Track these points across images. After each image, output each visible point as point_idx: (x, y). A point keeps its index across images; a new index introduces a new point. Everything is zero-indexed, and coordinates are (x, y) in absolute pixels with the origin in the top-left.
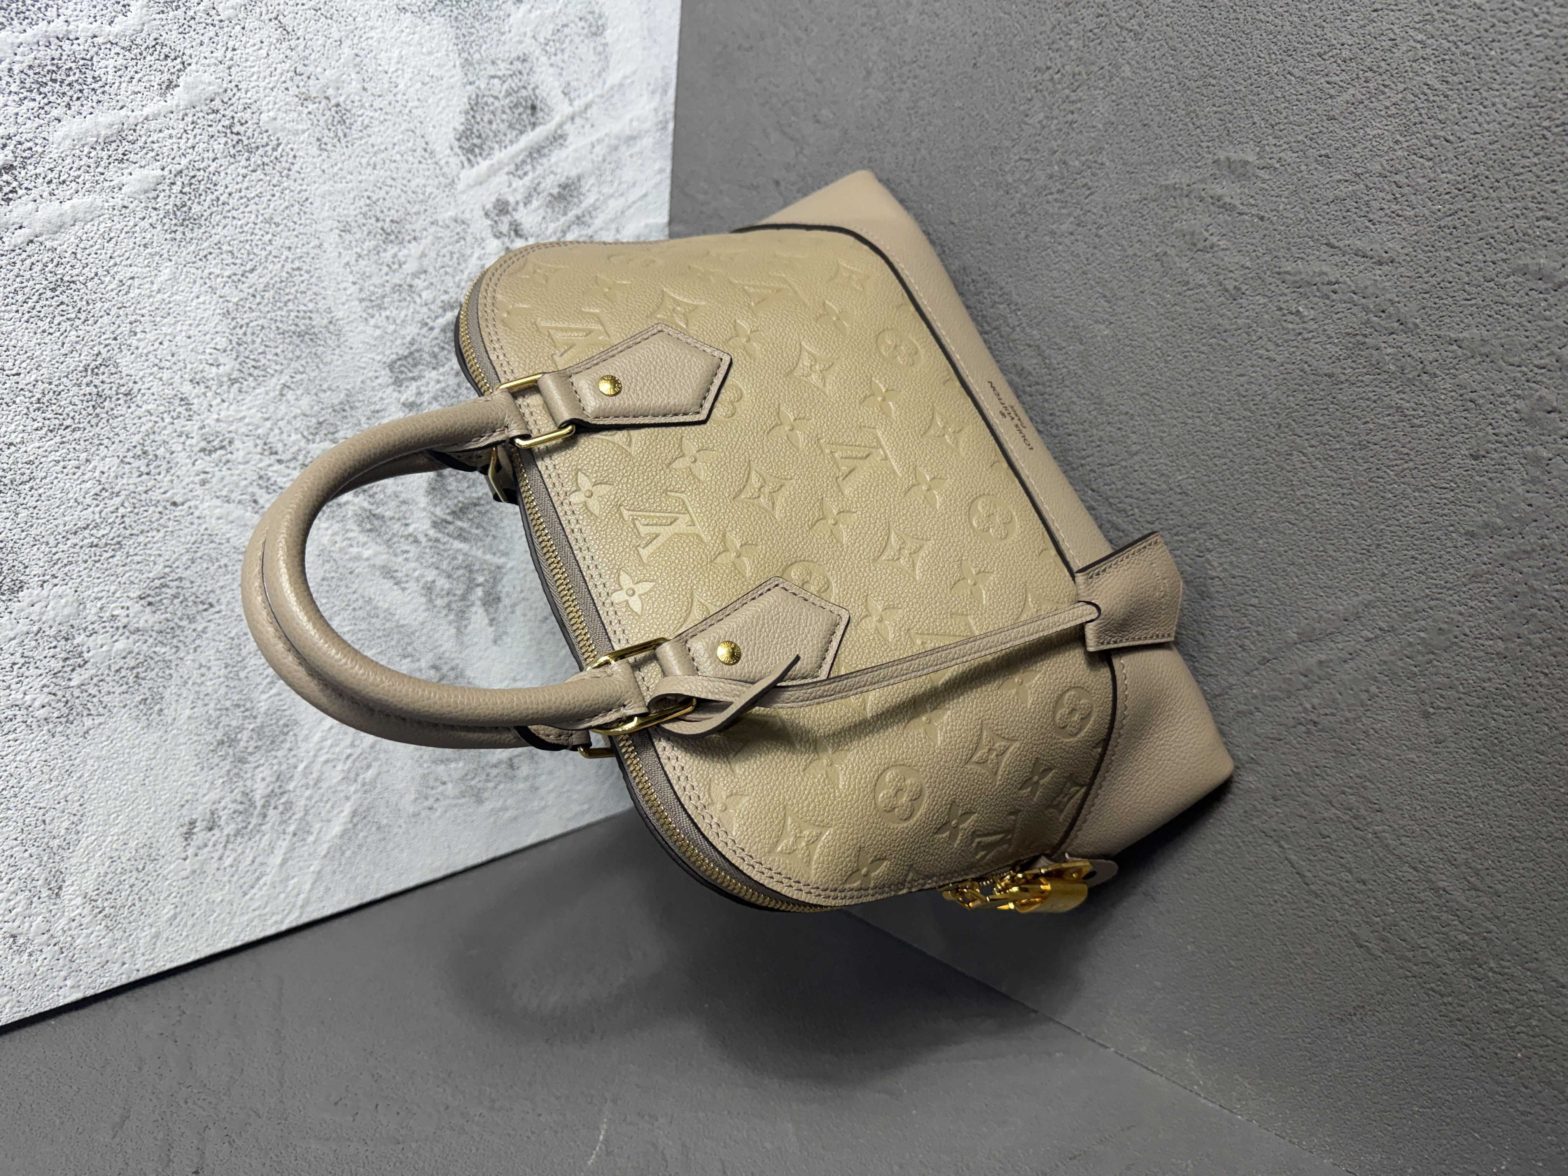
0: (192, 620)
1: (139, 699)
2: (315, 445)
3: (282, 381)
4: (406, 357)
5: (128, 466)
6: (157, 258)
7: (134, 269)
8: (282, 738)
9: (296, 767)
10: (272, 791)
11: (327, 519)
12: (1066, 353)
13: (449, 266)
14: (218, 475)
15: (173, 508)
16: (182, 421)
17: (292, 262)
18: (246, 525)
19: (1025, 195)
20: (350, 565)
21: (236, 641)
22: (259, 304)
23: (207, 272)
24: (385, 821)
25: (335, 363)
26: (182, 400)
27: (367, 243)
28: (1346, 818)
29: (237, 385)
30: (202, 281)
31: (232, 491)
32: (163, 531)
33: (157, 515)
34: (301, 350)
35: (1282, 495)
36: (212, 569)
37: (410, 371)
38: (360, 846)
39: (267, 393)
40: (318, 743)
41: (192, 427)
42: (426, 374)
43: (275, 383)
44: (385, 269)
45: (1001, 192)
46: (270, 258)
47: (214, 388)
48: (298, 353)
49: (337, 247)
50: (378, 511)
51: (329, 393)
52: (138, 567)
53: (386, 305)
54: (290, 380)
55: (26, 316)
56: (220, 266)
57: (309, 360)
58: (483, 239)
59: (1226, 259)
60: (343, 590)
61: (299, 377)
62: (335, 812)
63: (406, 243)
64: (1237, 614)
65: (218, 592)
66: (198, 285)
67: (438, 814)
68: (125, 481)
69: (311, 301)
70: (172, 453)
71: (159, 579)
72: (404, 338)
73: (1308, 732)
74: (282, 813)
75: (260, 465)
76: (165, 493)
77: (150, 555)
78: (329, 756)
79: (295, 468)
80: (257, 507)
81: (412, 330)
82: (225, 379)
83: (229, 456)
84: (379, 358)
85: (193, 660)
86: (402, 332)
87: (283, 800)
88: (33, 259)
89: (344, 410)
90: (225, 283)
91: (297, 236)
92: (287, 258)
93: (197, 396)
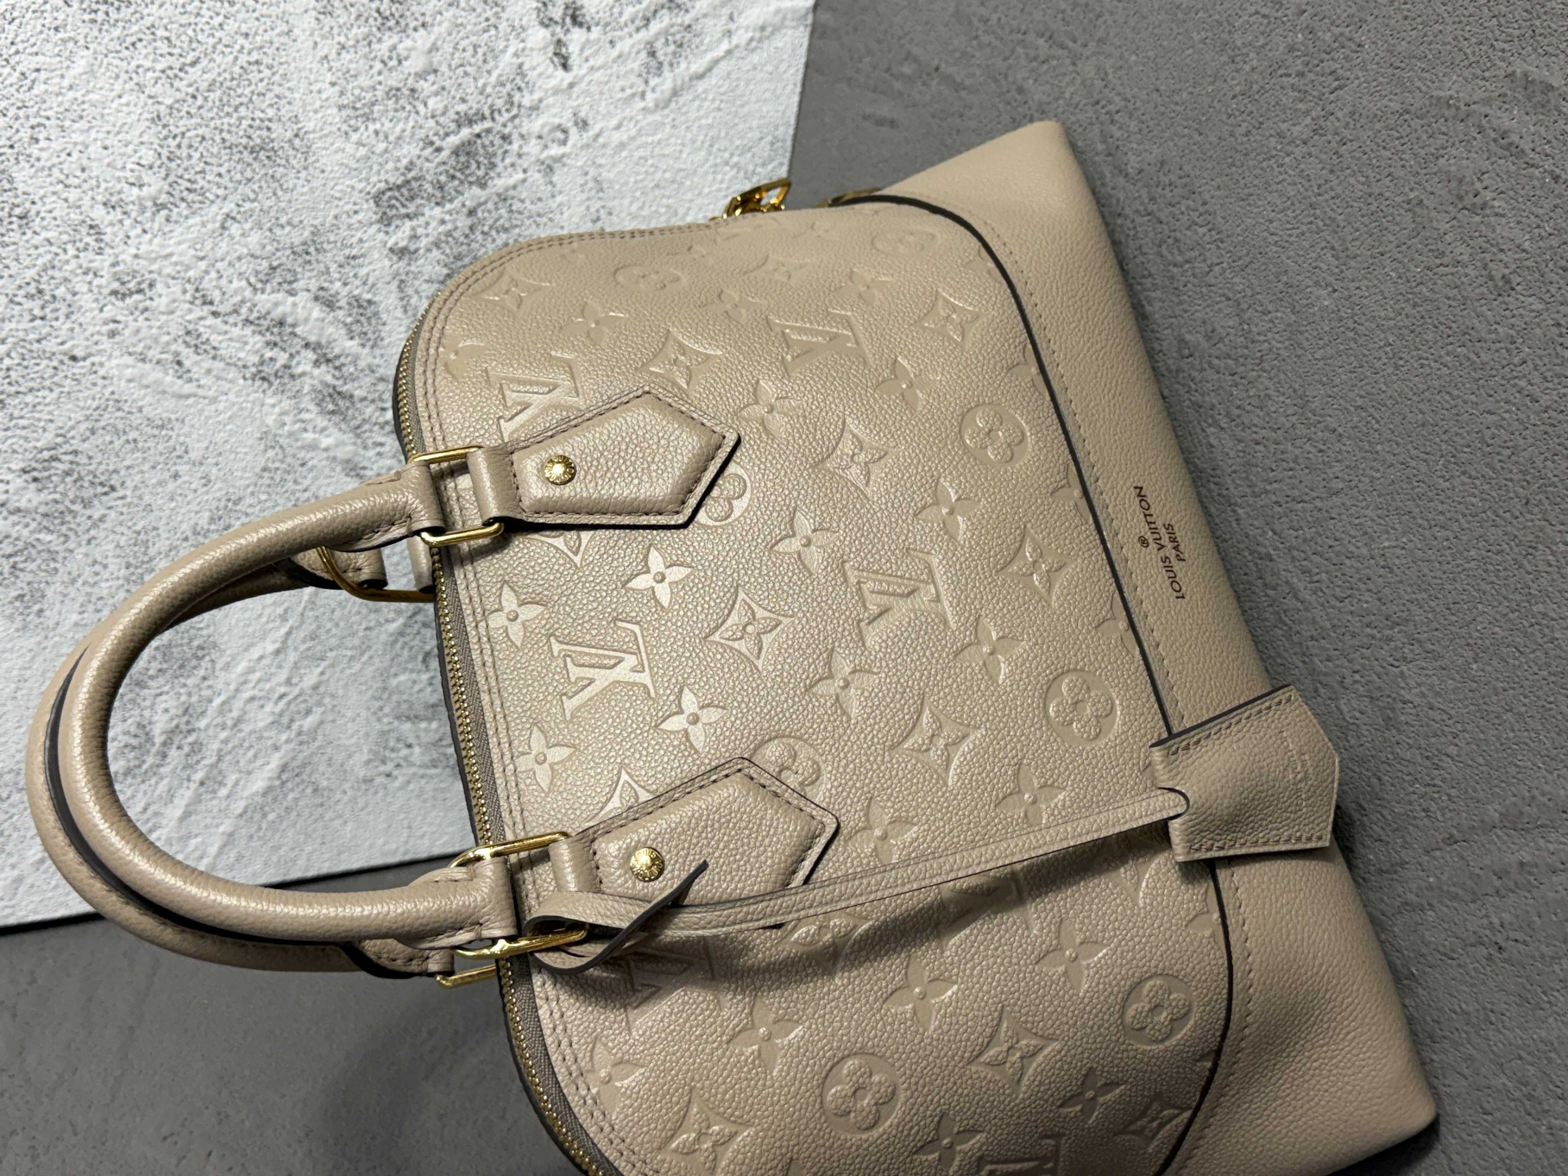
0: (87, 504)
1: (16, 593)
2: (264, 296)
3: (225, 210)
4: (399, 187)
5: (18, 308)
6: (71, 45)
7: (40, 58)
8: (194, 662)
9: (210, 701)
10: (177, 727)
11: (274, 394)
12: (1271, 321)
13: (470, 65)
14: (133, 325)
15: (71, 363)
16: (90, 255)
17: (249, 53)
18: (164, 392)
19: (1253, 69)
20: (302, 454)
21: (142, 537)
22: (200, 108)
23: (134, 64)
24: (325, 783)
25: (299, 189)
26: (91, 227)
27: (355, 30)
28: (1517, 1094)
29: (164, 213)
30: (126, 76)
31: (150, 348)
32: (57, 390)
33: (51, 371)
34: (254, 171)
35: (1514, 604)
36: (117, 444)
37: (404, 206)
38: (288, 809)
39: (203, 225)
40: (242, 675)
41: (102, 263)
42: (426, 211)
43: (215, 212)
44: (378, 66)
45: (1224, 58)
46: (220, 47)
47: (134, 214)
48: (249, 174)
49: (312, 35)
50: (344, 389)
51: (288, 229)
52: (23, 433)
53: (376, 115)
54: (236, 209)
56: (151, 57)
57: (263, 183)
58: (523, 28)
59: (1499, 230)
60: (290, 485)
61: (248, 205)
62: (259, 762)
63: (410, 31)
64: (1428, 763)
65: (123, 473)
66: (121, 81)
67: (397, 784)
68: (13, 325)
69: (271, 105)
70: (75, 294)
71: (49, 449)
72: (398, 160)
73: (1490, 958)
74: (188, 755)
75: (188, 317)
76: (62, 343)
77: (39, 420)
78: (256, 692)
79: (235, 325)
80: (181, 371)
81: (410, 151)
82: (149, 204)
83: (148, 303)
84: (363, 184)
85: (86, 555)
86: (396, 153)
87: (190, 739)
89: (307, 253)
90: (157, 80)
91: (258, 19)
92: (242, 47)
93: (112, 224)
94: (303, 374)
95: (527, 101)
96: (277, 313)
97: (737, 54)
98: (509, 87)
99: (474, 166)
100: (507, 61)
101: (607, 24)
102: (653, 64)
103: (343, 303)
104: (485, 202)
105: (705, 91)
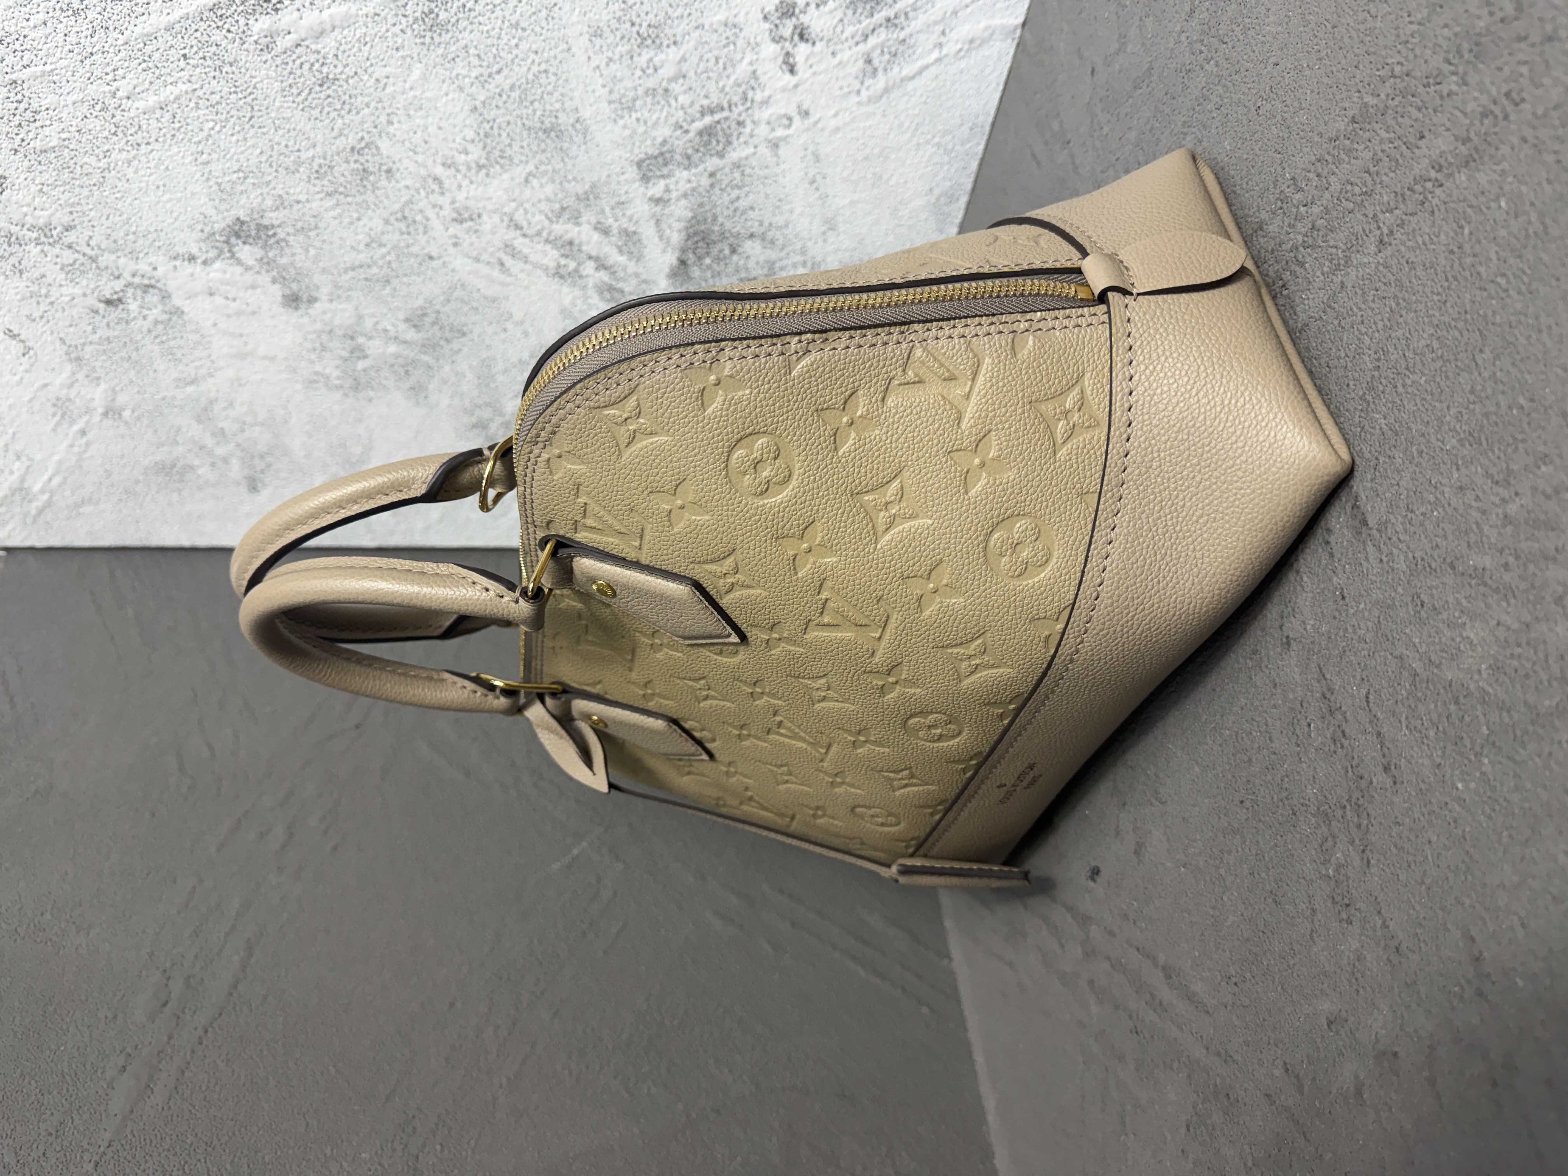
2: (558, 226)
3: (527, 171)
4: (656, 157)
6: (408, 60)
7: (388, 68)
13: (712, 71)
14: (468, 240)
15: (430, 261)
16: (436, 196)
17: (539, 64)
18: (493, 281)
22: (505, 103)
23: (454, 73)
25: (581, 158)
26: (435, 179)
27: (620, 48)
29: (484, 171)
30: (450, 81)
31: (481, 254)
33: (417, 265)
34: (547, 145)
37: (659, 170)
39: (512, 179)
41: (444, 201)
42: (677, 173)
43: (520, 172)
44: (638, 73)
46: (516, 61)
47: (463, 172)
48: (543, 147)
49: (586, 51)
51: (573, 183)
53: (637, 108)
55: (301, 106)
56: (467, 68)
57: (554, 153)
58: (757, 44)
61: (543, 168)
63: (664, 48)
65: (470, 326)
66: (446, 85)
69: (557, 101)
70: (428, 220)
71: (421, 309)
72: (654, 139)
75: (506, 237)
76: (423, 249)
79: (539, 243)
80: (504, 269)
81: (663, 132)
82: (473, 165)
83: (478, 227)
84: (628, 155)
86: (654, 133)
88: (302, 60)
89: (588, 199)
90: (472, 84)
91: (544, 41)
92: (533, 61)
93: (448, 177)
94: (587, 276)
95: (759, 96)
96: (568, 237)
97: (946, 61)
98: (744, 87)
99: (714, 143)
100: (742, 70)
101: (829, 40)
102: (869, 69)
103: (615, 232)
104: (722, 169)
105: (915, 90)
